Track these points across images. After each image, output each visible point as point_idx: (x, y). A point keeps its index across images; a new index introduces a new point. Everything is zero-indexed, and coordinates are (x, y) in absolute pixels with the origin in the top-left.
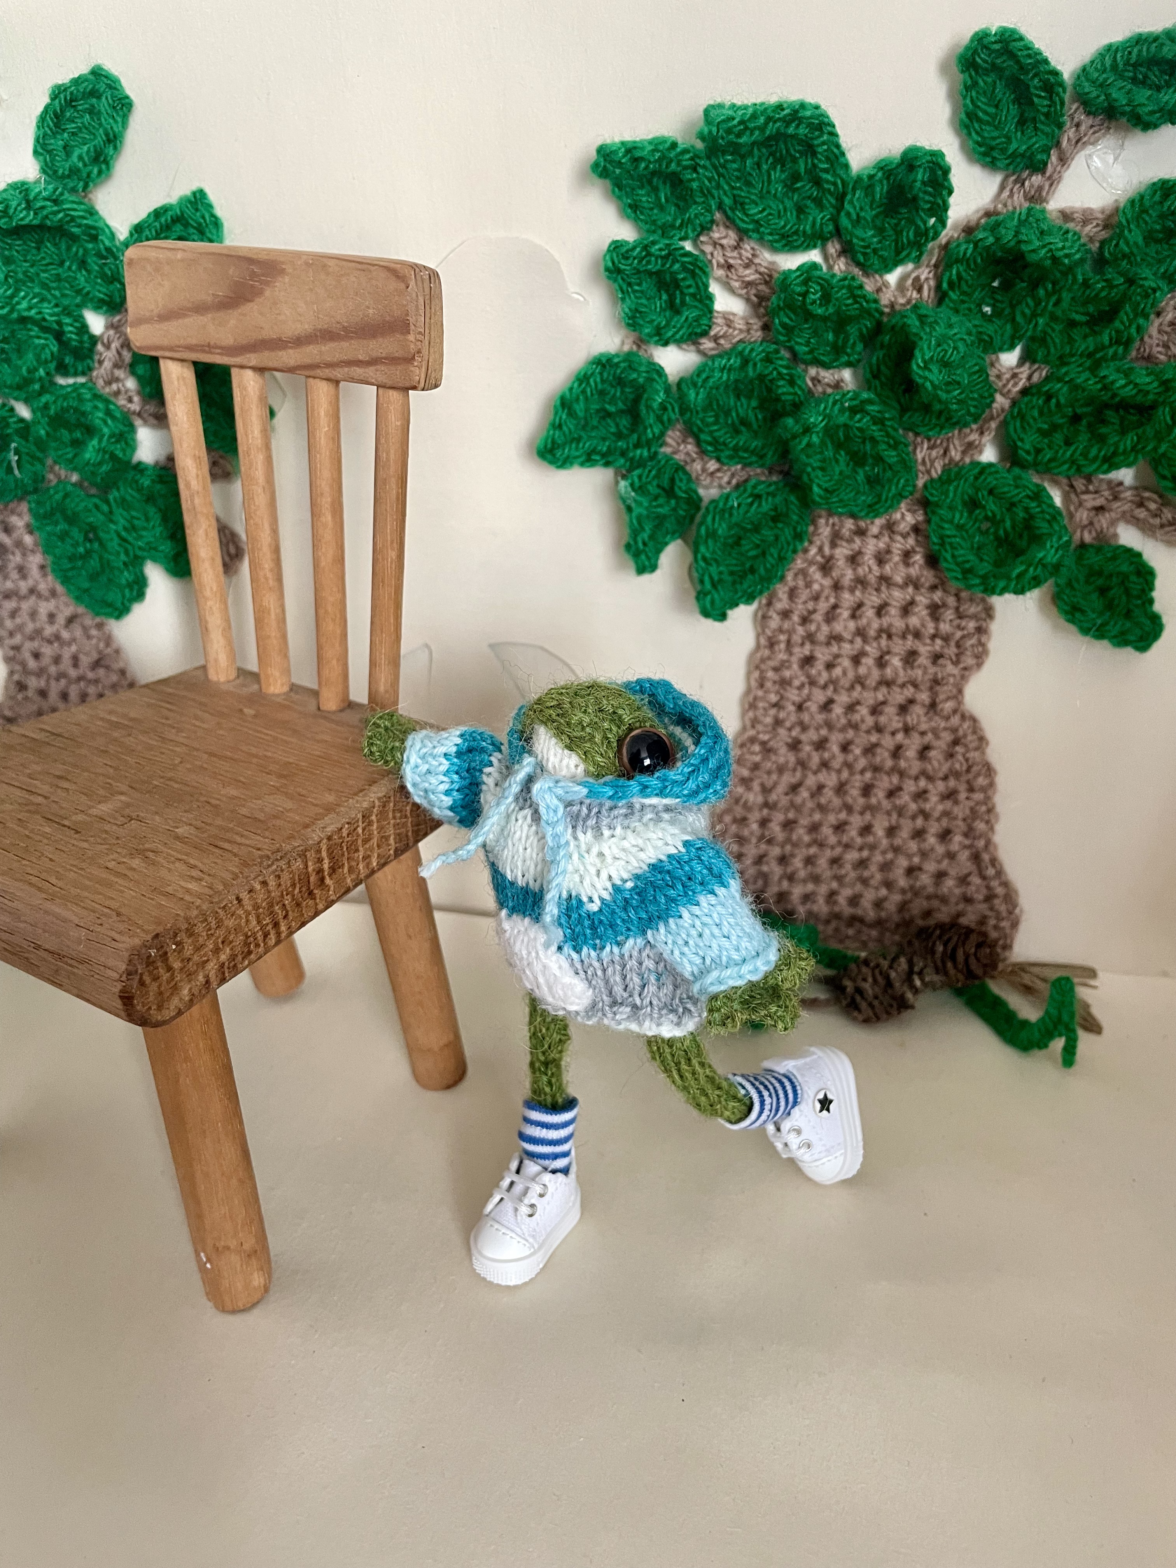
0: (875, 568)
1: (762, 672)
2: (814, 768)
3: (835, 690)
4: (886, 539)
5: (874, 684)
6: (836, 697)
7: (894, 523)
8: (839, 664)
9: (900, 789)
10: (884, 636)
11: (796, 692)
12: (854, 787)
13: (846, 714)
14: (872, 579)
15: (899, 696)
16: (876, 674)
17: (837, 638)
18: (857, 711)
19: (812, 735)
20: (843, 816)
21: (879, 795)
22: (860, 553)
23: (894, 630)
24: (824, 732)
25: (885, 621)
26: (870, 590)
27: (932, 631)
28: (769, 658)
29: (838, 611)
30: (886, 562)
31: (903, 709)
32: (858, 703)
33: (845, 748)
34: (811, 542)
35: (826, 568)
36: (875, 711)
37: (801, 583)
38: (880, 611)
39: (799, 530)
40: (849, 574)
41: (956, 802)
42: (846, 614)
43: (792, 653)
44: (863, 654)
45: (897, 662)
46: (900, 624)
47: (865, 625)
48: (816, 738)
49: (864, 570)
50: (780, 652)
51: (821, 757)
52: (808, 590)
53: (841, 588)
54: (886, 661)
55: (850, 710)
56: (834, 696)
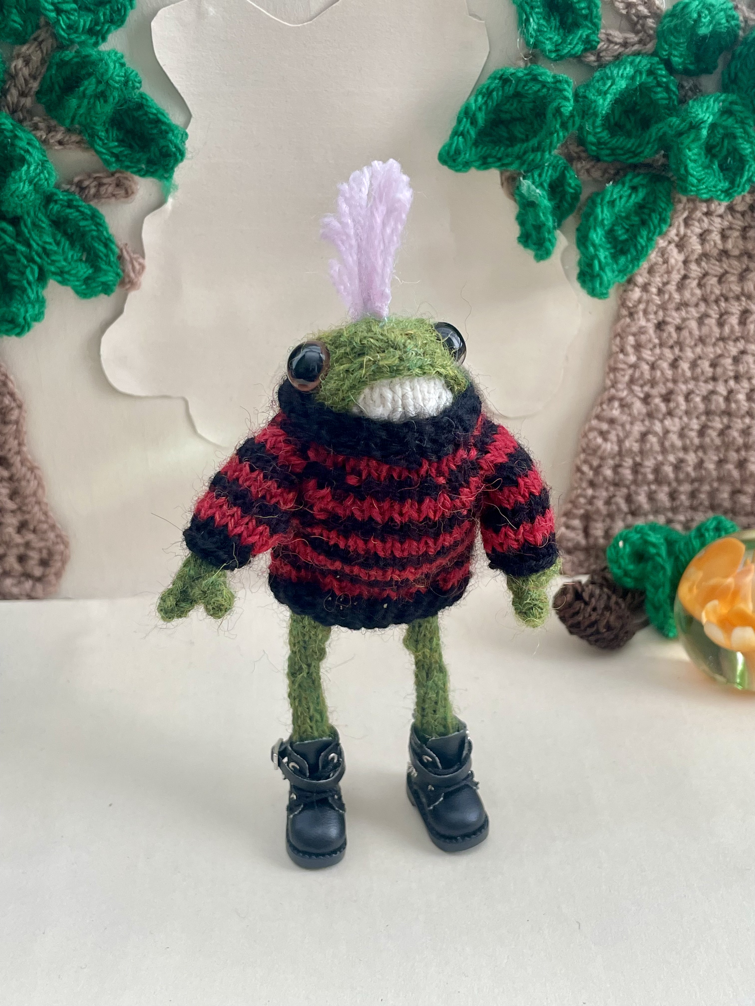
0: (719, 242)
1: (622, 338)
2: (660, 416)
3: (681, 350)
4: (730, 217)
5: (714, 340)
7: (736, 204)
8: (686, 326)
9: (728, 427)
10: (722, 299)
11: (649, 352)
12: (692, 430)
13: (690, 368)
15: (733, 350)
16: (716, 331)
17: (684, 305)
18: (698, 365)
19: (661, 389)
20: (681, 455)
21: (713, 435)
22: (707, 231)
23: (731, 294)
24: (670, 385)
25: (725, 286)
26: (713, 261)
28: (629, 326)
29: (688, 281)
30: (728, 237)
31: (736, 360)
32: (700, 358)
33: (687, 397)
35: (680, 247)
36: (714, 364)
38: (722, 278)
40: (698, 249)
43: (648, 320)
44: (706, 315)
45: (734, 320)
46: (737, 289)
47: (708, 291)
48: (664, 391)
49: (710, 245)
50: (639, 319)
51: (667, 406)
52: (666, 265)
53: (691, 261)
54: (725, 321)
55: (694, 365)
56: (681, 354)
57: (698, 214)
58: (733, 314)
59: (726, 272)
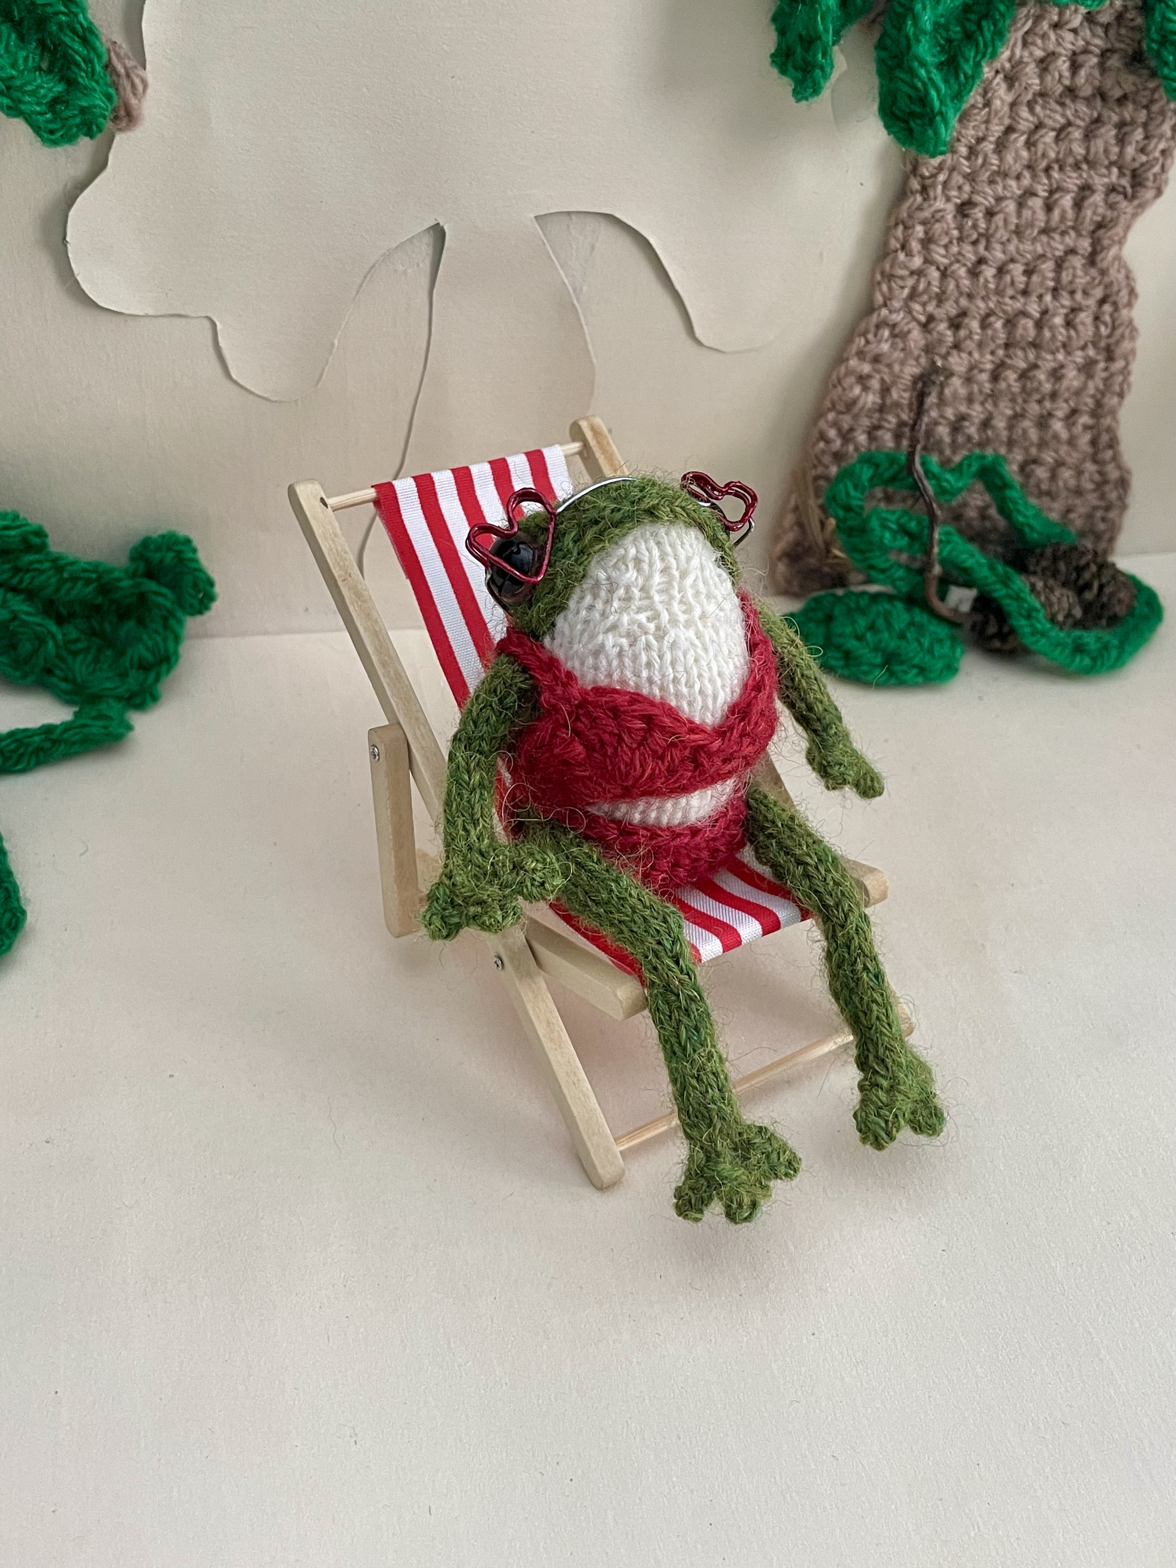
0: (1067, 74)
1: (906, 228)
2: (943, 351)
4: (1088, 32)
9: (1035, 366)
10: (1056, 167)
11: (942, 251)
12: (982, 371)
13: (994, 276)
18: (1008, 272)
19: (951, 309)
24: (964, 302)
25: (1063, 146)
27: (1114, 158)
28: (920, 208)
31: (1060, 264)
32: (1012, 260)
33: (985, 321)
34: (1006, 42)
35: (1011, 80)
36: (1030, 269)
38: (1061, 133)
39: (1000, 26)
40: (1034, 85)
41: (1090, 376)
42: (1021, 141)
43: (948, 199)
44: (1030, 193)
45: (1067, 201)
46: (1079, 150)
47: (1040, 153)
48: (953, 312)
49: (1053, 78)
50: (935, 198)
51: (955, 336)
52: (987, 109)
53: (1021, 104)
55: (1001, 271)
56: (987, 254)
57: (1045, 25)
59: (1069, 124)
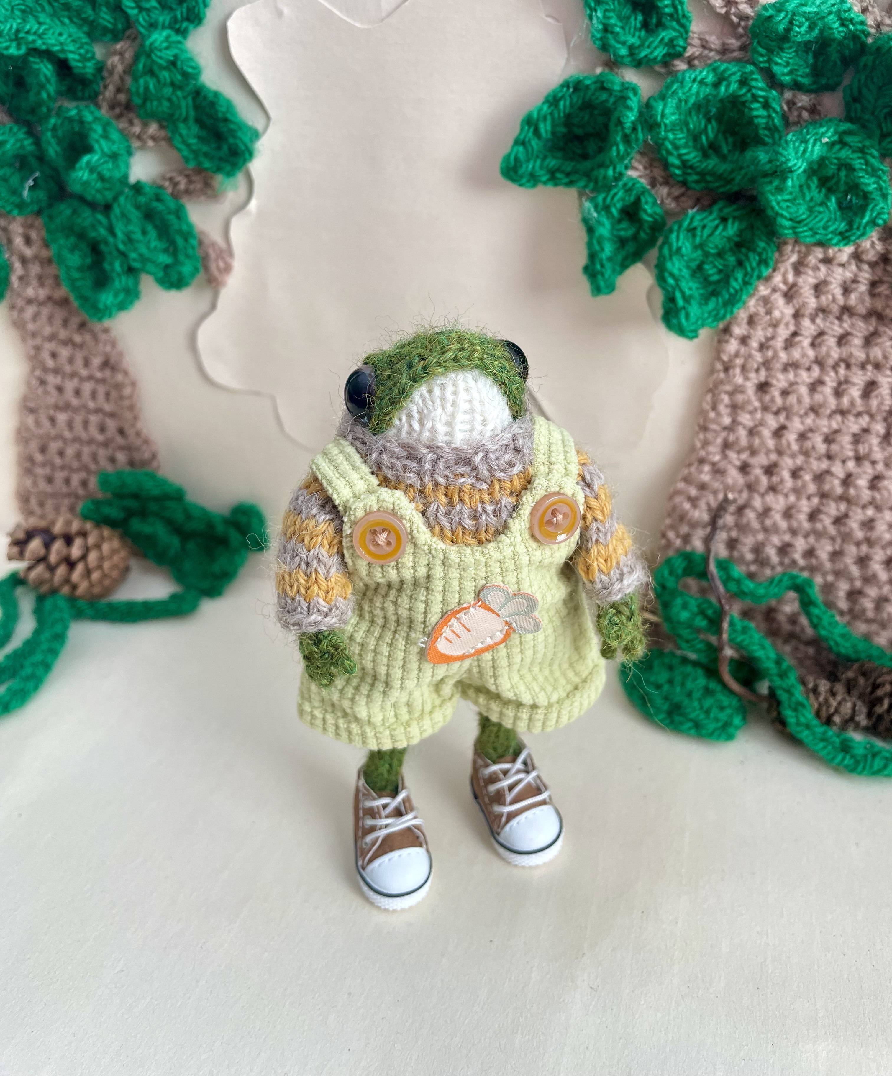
0: (840, 296)
1: (714, 395)
2: (762, 490)
3: (788, 418)
5: (828, 412)
6: (788, 424)
7: (862, 252)
8: (794, 391)
11: (749, 416)
14: (835, 309)
15: (854, 426)
16: (832, 403)
17: (793, 365)
18: (810, 439)
19: (762, 460)
21: (826, 521)
22: (824, 283)
23: (853, 361)
24: (774, 457)
25: (846, 351)
26: (831, 318)
28: (724, 382)
29: (798, 339)
30: (851, 291)
31: (857, 439)
32: (811, 430)
33: (795, 474)
34: (774, 270)
35: (789, 295)
36: (828, 440)
37: (762, 310)
38: (842, 340)
39: (764, 257)
40: (812, 303)
42: (806, 342)
43: (747, 379)
44: (820, 382)
45: (855, 392)
46: (861, 355)
47: (825, 353)
48: (766, 462)
49: (827, 299)
50: (734, 376)
54: (844, 390)
58: (854, 384)
